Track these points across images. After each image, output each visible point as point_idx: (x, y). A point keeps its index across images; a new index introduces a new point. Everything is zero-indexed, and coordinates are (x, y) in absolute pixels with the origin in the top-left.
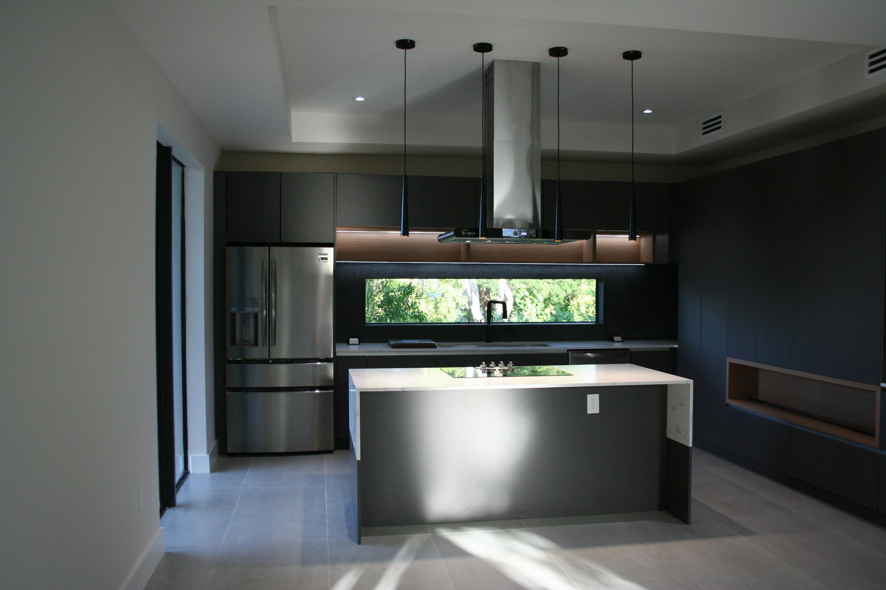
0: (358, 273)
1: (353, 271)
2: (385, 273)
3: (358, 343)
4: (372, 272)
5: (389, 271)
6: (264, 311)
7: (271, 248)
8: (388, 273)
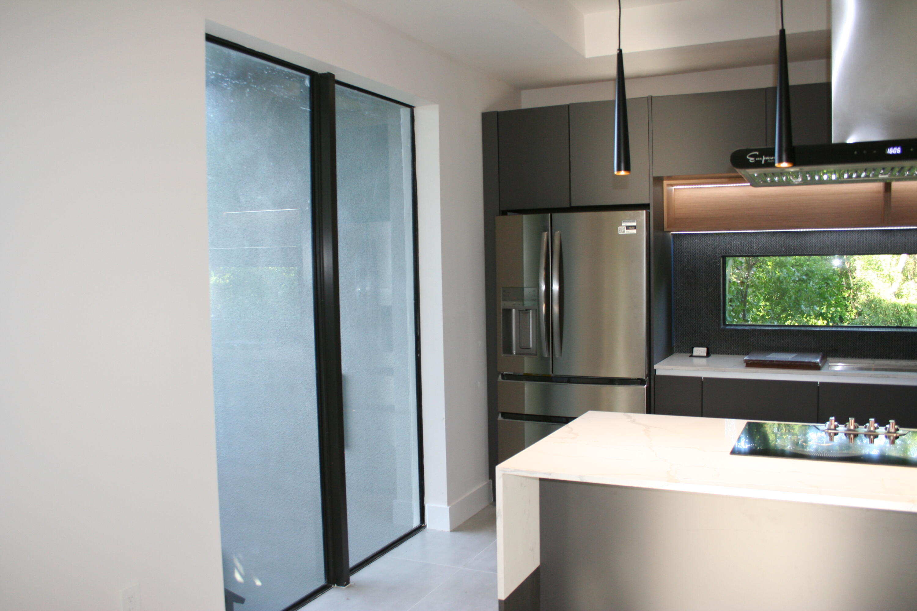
0: (710, 248)
1: (702, 246)
2: (751, 247)
3: (705, 354)
4: (731, 247)
5: (759, 244)
6: (543, 304)
7: (554, 215)
8: (756, 248)
